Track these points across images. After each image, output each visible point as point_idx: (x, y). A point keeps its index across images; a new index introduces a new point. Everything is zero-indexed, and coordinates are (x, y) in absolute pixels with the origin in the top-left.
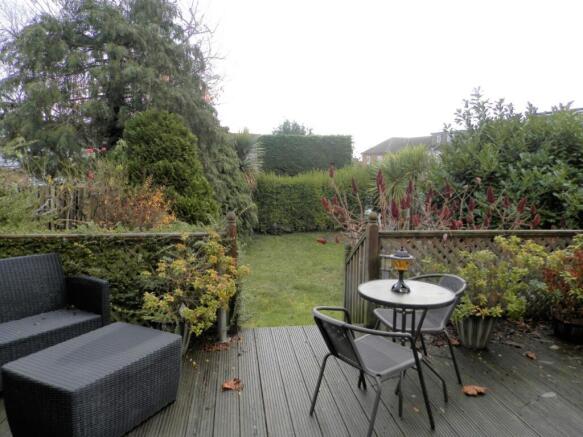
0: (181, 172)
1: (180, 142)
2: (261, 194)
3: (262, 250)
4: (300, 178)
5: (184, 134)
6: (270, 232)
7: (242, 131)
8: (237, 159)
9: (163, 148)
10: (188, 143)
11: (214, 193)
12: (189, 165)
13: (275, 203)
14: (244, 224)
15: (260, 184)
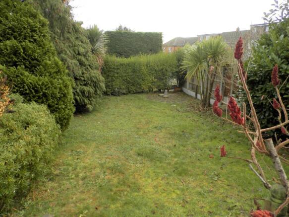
0: (30, 52)
1: (29, 24)
2: (106, 70)
3: (108, 108)
4: (132, 59)
5: (34, 16)
6: (113, 94)
7: (93, 27)
8: (90, 45)
9: (10, 28)
10: (38, 25)
11: (67, 71)
12: (40, 46)
13: (116, 75)
14: (96, 91)
15: (106, 63)
